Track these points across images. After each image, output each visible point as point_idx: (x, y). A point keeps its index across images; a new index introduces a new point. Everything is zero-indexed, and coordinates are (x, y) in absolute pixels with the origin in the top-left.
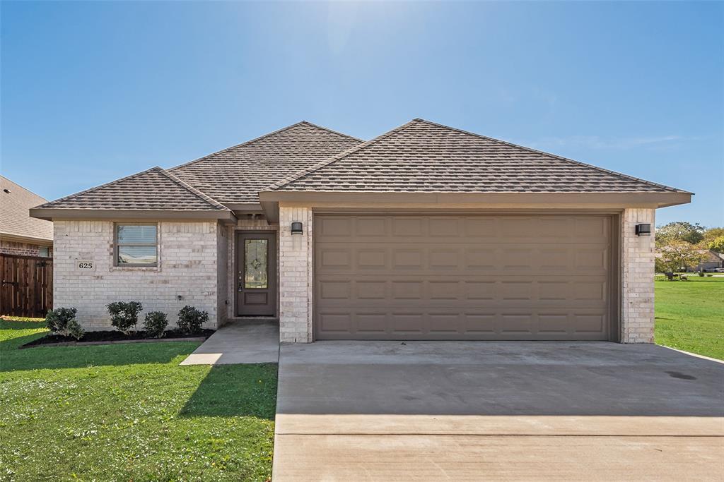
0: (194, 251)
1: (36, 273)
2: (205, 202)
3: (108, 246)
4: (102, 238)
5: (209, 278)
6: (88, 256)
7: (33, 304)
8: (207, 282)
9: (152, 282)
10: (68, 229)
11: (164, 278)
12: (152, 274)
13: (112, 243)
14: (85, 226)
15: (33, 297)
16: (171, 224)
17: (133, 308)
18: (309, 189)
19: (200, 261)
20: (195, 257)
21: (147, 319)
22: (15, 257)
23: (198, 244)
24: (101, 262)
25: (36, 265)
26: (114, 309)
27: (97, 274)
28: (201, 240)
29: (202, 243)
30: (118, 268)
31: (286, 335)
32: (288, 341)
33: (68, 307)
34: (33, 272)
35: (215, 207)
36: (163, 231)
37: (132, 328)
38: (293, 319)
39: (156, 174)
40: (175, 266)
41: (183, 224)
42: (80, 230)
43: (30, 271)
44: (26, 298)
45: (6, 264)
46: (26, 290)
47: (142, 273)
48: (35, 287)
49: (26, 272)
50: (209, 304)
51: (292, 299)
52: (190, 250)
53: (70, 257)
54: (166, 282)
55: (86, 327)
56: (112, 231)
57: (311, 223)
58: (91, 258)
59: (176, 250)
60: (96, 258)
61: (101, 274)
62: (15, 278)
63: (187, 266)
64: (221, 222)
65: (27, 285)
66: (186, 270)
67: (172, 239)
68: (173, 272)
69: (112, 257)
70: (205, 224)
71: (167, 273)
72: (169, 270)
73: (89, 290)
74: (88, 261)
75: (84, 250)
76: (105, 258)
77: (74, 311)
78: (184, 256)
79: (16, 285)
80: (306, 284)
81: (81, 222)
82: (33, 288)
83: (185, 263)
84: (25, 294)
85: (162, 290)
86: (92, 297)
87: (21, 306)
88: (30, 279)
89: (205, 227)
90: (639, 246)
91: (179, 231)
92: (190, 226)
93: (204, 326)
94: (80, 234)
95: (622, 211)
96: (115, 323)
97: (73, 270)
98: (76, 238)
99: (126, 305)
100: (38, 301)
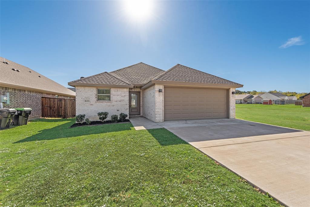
0: (122, 97)
1: (58, 103)
2: (125, 83)
3: (95, 95)
4: (93, 92)
5: (126, 105)
6: (88, 98)
7: (57, 113)
8: (126, 106)
9: (109, 106)
10: (81, 90)
11: (113, 105)
12: (109, 103)
13: (96, 94)
14: (87, 89)
15: (57, 111)
16: (115, 89)
17: (106, 114)
18: (164, 80)
19: (124, 100)
20: (123, 98)
21: (112, 117)
22: (50, 98)
23: (123, 95)
24: (93, 100)
25: (58, 101)
26: (100, 114)
27: (91, 104)
28: (124, 94)
29: (124, 95)
30: (98, 102)
31: (157, 120)
32: (158, 122)
33: (82, 114)
34: (57, 103)
35: (129, 84)
36: (113, 91)
37: (105, 120)
38: (159, 116)
39: (106, 74)
40: (116, 101)
41: (119, 89)
42: (85, 89)
43: (56, 103)
44: (54, 111)
45: (46, 101)
46: (54, 109)
47: (105, 103)
48: (58, 108)
49: (54, 103)
50: (127, 113)
51: (159, 110)
52: (121, 97)
53: (82, 98)
54: (113, 106)
55: (91, 120)
56: (96, 90)
57: (163, 89)
58: (89, 99)
59: (117, 96)
60: (91, 99)
61: (92, 104)
62: (50, 105)
63: (120, 101)
64: (130, 89)
65: (55, 107)
66: (120, 102)
67: (115, 93)
68: (115, 103)
69: (96, 98)
70: (125, 89)
71: (114, 103)
72: (114, 102)
73: (88, 108)
74: (88, 100)
75: (87, 96)
76: (94, 99)
77: (85, 115)
78: (119, 98)
79: (50, 107)
80: (162, 106)
81: (85, 88)
82: (57, 108)
83: (120, 100)
84: (54, 110)
85: (112, 108)
86: (89, 111)
87: (52, 114)
88: (56, 105)
89: (125, 90)
90: (233, 96)
91: (117, 91)
92: (121, 89)
93: (126, 118)
94: (85, 91)
95: (230, 89)
96: (100, 119)
97: (83, 102)
98: (84, 92)
99: (103, 113)
100: (59, 112)
